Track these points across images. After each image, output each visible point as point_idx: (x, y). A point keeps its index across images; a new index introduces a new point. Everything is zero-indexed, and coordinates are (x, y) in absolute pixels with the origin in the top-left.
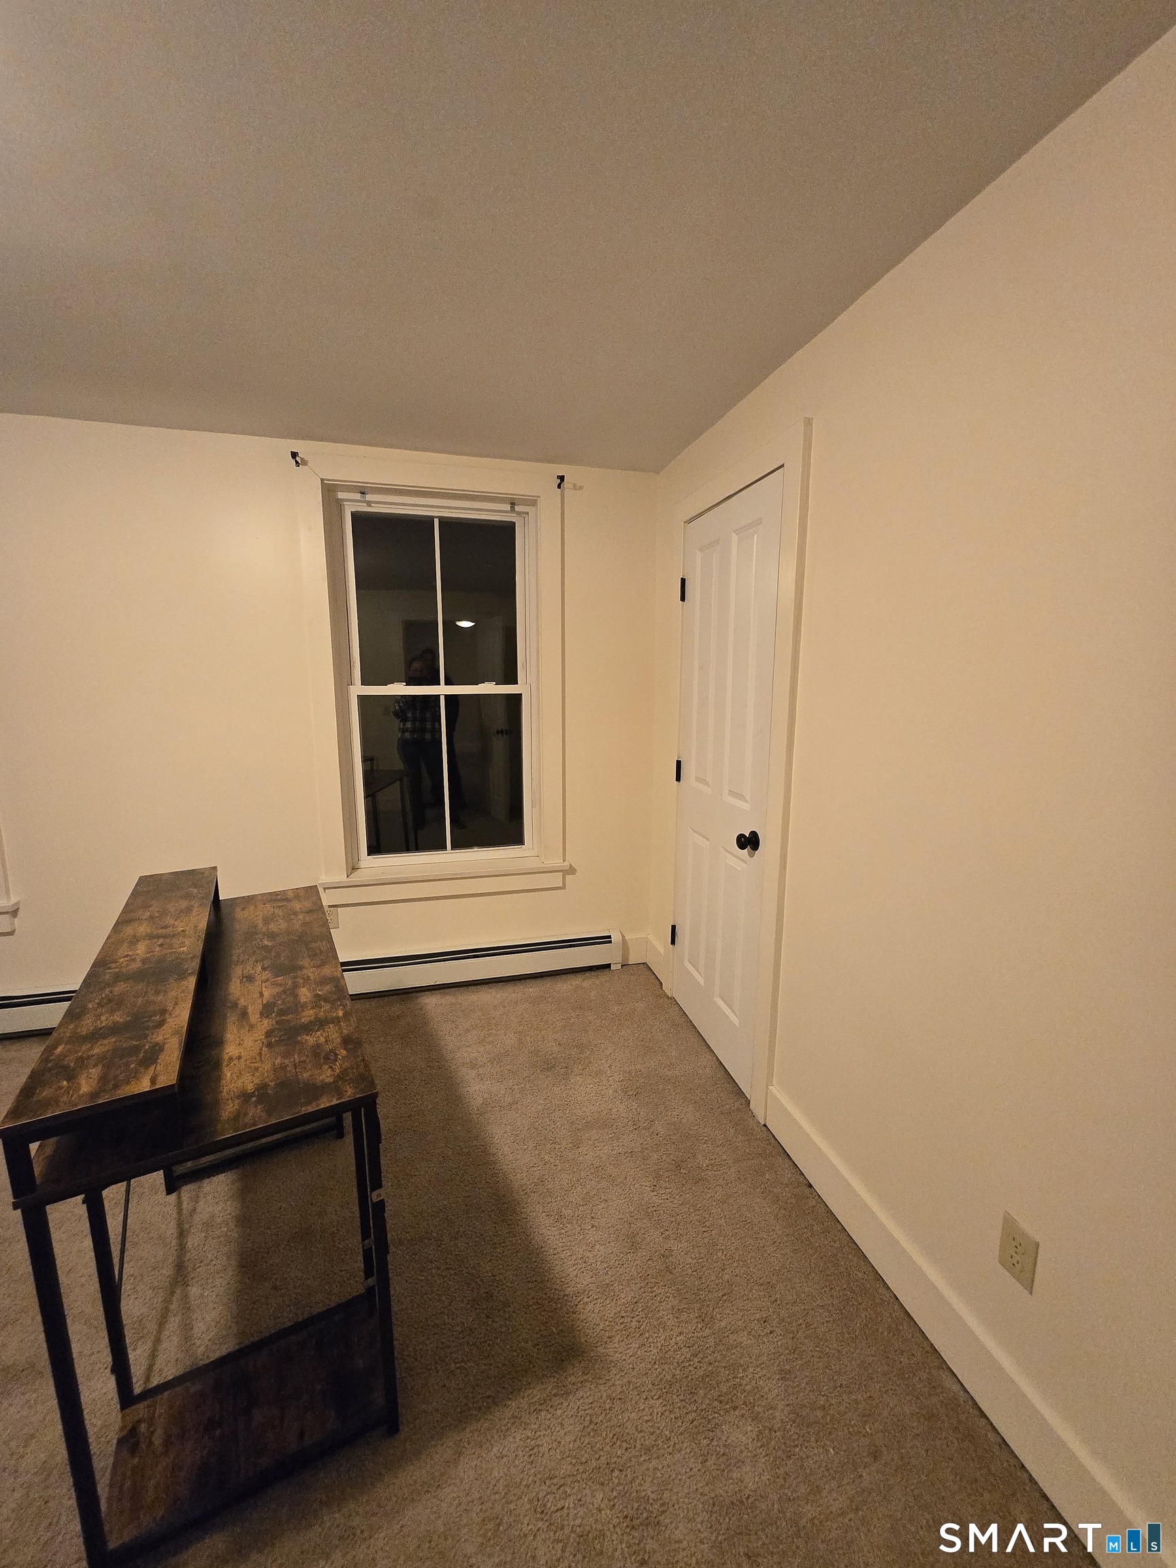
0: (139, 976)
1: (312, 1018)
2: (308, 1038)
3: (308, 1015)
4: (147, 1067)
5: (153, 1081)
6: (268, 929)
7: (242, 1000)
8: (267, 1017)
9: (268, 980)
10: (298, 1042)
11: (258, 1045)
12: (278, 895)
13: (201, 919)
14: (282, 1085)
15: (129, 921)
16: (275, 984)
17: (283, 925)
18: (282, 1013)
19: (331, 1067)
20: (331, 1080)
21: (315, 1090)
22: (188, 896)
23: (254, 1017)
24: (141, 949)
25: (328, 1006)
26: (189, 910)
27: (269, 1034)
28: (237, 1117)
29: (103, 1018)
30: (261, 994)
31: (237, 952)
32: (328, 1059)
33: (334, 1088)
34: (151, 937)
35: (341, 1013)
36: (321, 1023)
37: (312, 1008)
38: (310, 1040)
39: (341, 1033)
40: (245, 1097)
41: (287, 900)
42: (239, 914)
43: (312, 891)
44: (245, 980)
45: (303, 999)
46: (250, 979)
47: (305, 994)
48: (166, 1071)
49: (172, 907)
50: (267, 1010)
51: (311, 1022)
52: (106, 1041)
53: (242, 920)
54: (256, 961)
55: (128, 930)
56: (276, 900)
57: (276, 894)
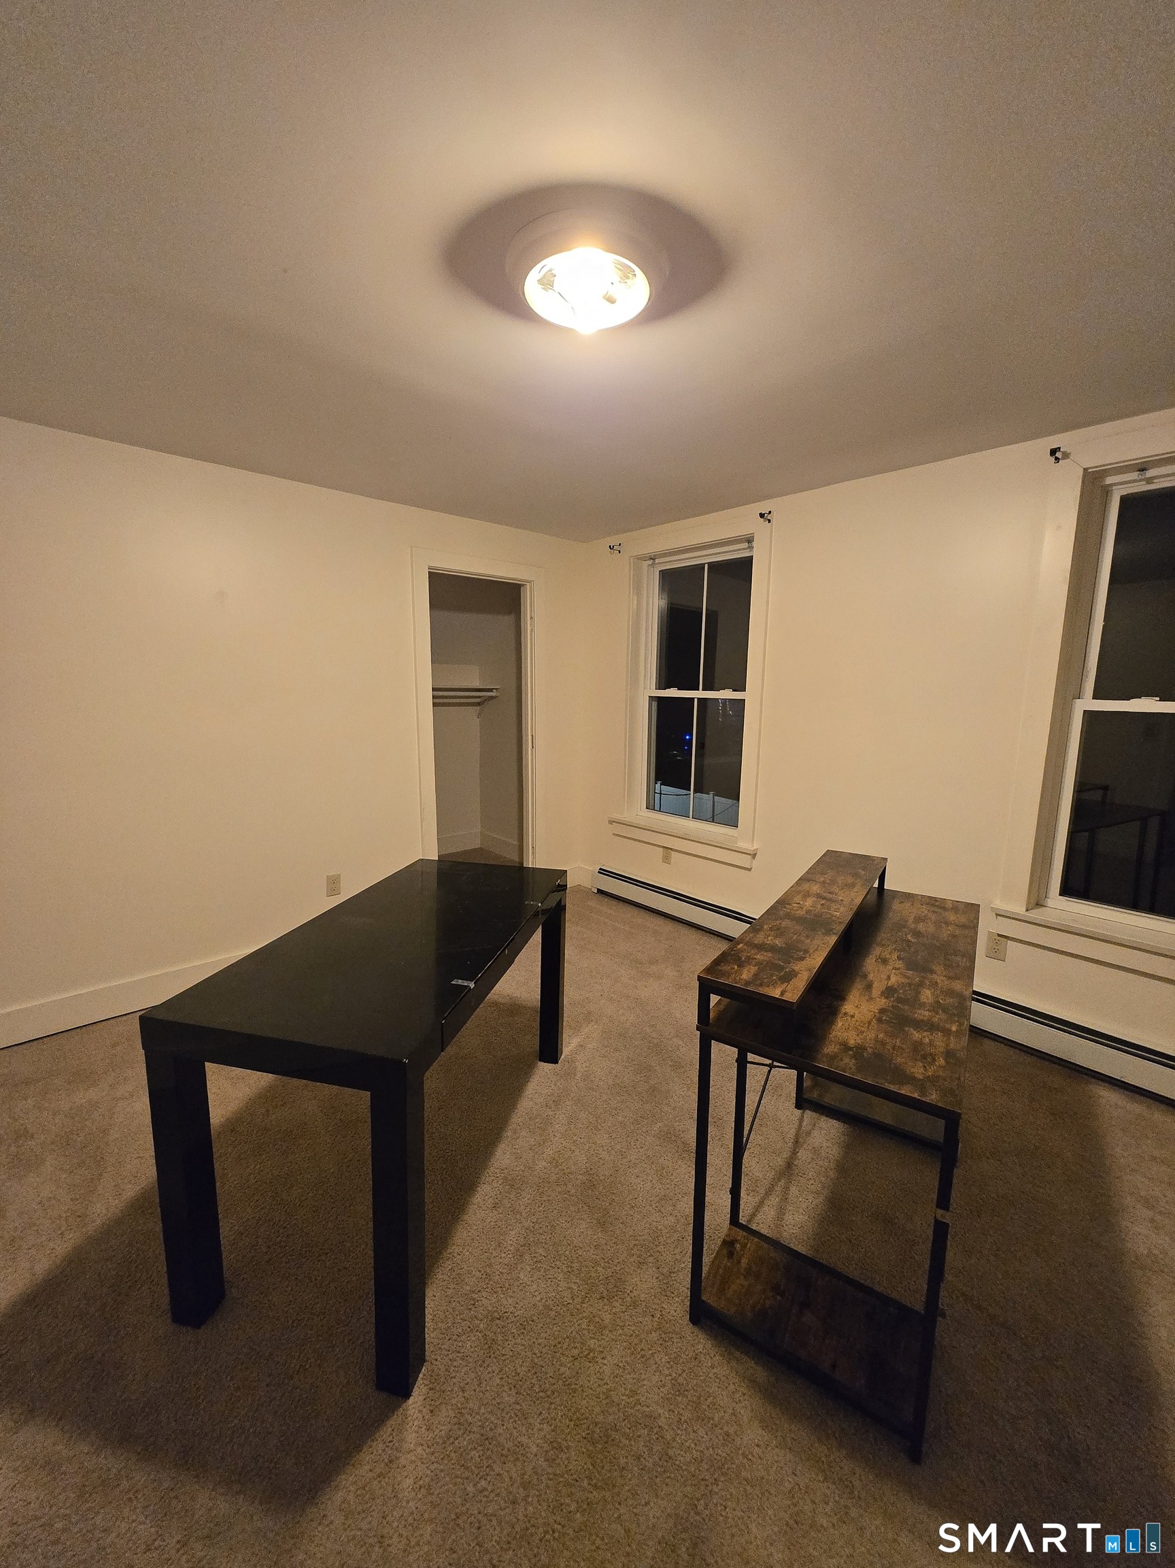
0: (800, 920)
1: (925, 1018)
2: (915, 1032)
3: (922, 1014)
4: (782, 983)
5: (782, 993)
6: (916, 928)
7: (872, 975)
8: (886, 998)
9: (898, 969)
10: (904, 1031)
11: (869, 1016)
12: (937, 901)
13: (856, 896)
14: (877, 1056)
15: (809, 880)
16: (906, 977)
17: (931, 929)
18: (899, 1000)
19: (925, 1067)
20: (921, 1077)
21: (902, 1076)
22: (856, 875)
23: (876, 992)
24: (809, 903)
25: (944, 1016)
26: (853, 885)
27: (882, 1011)
28: (833, 1057)
29: (769, 938)
30: (889, 978)
31: (883, 935)
32: (925, 1058)
33: (921, 1085)
34: (819, 896)
35: (954, 1029)
36: (932, 1027)
37: (928, 1010)
38: (916, 1035)
39: (947, 1045)
40: (845, 1047)
41: (945, 909)
42: (896, 905)
43: (974, 909)
44: (880, 960)
45: (923, 999)
46: (885, 961)
47: (927, 995)
48: (792, 991)
49: (840, 880)
50: (889, 992)
51: (923, 1021)
52: (765, 954)
53: (896, 911)
54: (895, 949)
55: (806, 886)
56: (933, 905)
57: (935, 899)
